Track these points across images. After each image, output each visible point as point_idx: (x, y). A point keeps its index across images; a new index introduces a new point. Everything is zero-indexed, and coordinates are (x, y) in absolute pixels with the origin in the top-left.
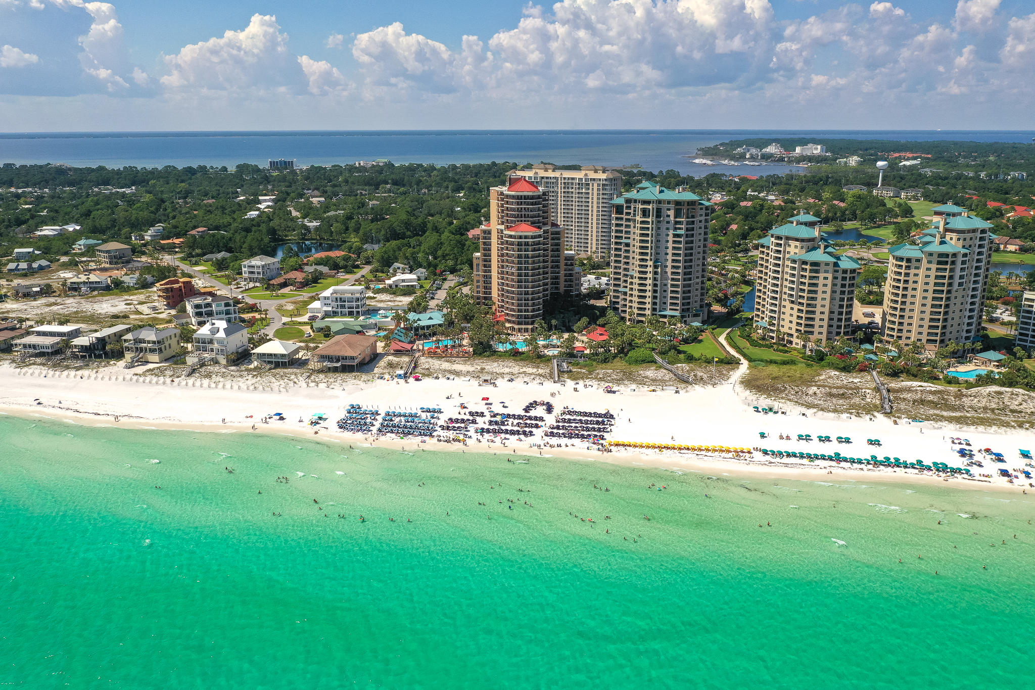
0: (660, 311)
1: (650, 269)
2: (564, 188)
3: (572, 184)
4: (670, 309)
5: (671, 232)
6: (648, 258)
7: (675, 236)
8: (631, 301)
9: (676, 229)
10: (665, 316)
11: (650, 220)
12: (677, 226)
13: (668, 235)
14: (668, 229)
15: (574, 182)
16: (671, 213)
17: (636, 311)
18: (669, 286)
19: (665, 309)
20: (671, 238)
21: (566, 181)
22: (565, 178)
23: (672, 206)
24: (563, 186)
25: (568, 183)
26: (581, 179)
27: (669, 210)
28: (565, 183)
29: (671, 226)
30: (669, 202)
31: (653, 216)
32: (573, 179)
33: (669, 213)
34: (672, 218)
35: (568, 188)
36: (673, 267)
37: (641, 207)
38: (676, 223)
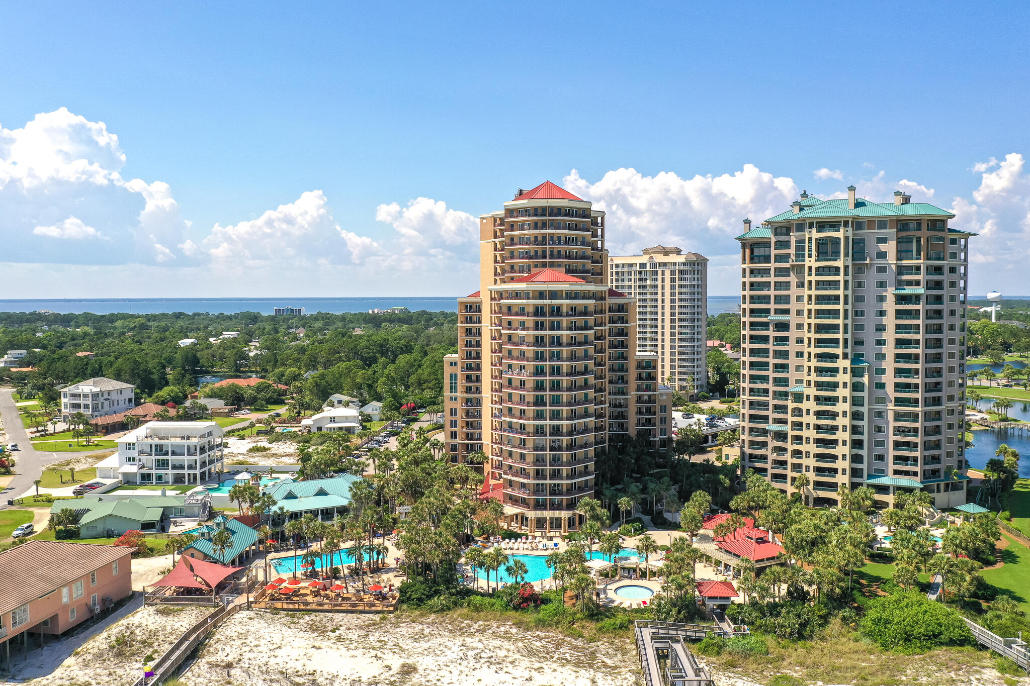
0: (870, 477)
1: (843, 378)
2: (617, 280)
3: (629, 273)
4: (896, 472)
5: (890, 292)
6: (839, 351)
7: (901, 299)
8: (797, 453)
9: (900, 284)
10: (883, 489)
11: (840, 264)
12: (906, 277)
13: (882, 299)
14: (882, 284)
15: (633, 269)
16: (890, 248)
17: (812, 476)
18: (890, 416)
19: (881, 473)
20: (890, 306)
21: (620, 269)
22: (617, 266)
23: (891, 232)
24: (614, 277)
25: (623, 273)
26: (643, 265)
27: (883, 240)
28: (617, 273)
29: (890, 276)
30: (882, 223)
31: (846, 255)
32: (630, 265)
33: (883, 247)
34: (891, 259)
35: (623, 280)
36: (899, 372)
37: (816, 235)
38: (901, 270)
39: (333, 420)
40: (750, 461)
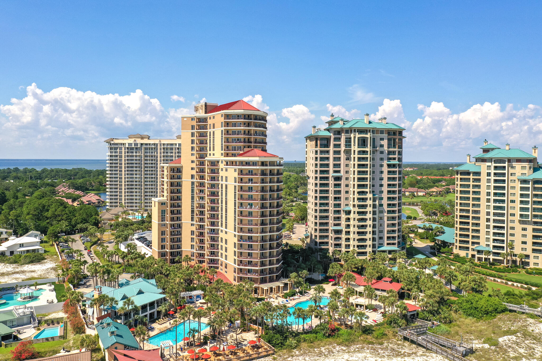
0: (379, 247)
1: (369, 202)
2: (164, 153)
3: (172, 149)
4: (388, 244)
5: (385, 163)
6: (368, 190)
7: (389, 166)
9: (389, 159)
11: (368, 149)
12: (391, 156)
13: (382, 166)
14: (382, 159)
15: (174, 146)
16: (385, 143)
18: (386, 219)
19: (382, 245)
20: (385, 169)
21: (165, 146)
23: (385, 136)
24: (162, 151)
25: (167, 148)
27: (382, 139)
28: (164, 148)
29: (385, 156)
30: (382, 132)
31: (370, 146)
32: (172, 144)
33: (382, 142)
34: (386, 148)
36: (389, 199)
37: (358, 135)
38: (389, 153)
39: (22, 245)
40: (320, 246)
